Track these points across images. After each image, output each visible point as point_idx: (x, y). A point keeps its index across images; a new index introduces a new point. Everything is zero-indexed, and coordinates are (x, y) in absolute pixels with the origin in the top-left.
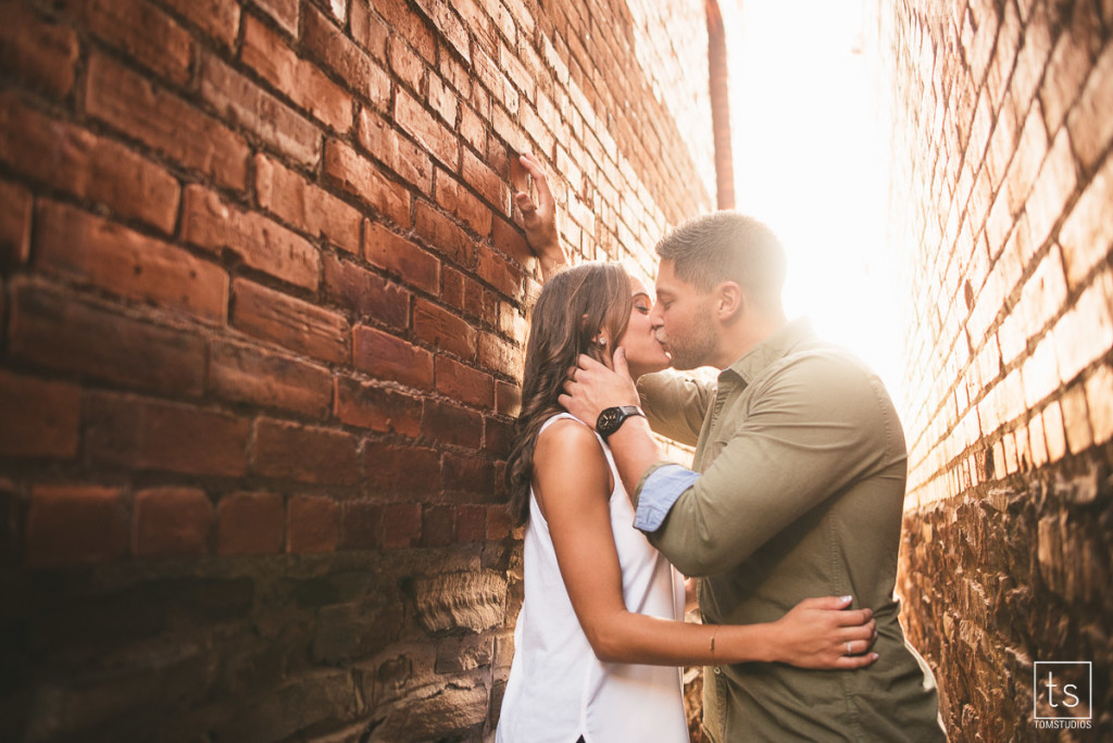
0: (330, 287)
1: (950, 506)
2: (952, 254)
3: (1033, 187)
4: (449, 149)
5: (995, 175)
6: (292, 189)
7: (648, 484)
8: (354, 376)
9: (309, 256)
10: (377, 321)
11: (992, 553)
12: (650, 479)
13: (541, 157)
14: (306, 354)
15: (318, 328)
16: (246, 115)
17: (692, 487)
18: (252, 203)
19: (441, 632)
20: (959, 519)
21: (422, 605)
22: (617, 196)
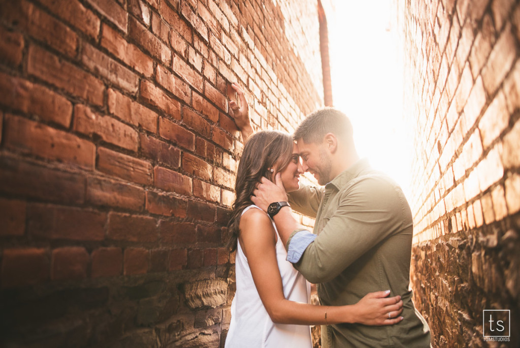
0: (143, 149)
1: (433, 243)
2: (432, 128)
3: (467, 101)
4: (198, 82)
5: (450, 94)
6: (125, 104)
7: (293, 240)
8: (155, 190)
9: (133, 135)
10: (166, 164)
11: (452, 267)
12: (293, 237)
13: (242, 84)
14: (132, 181)
15: (138, 169)
16: (103, 70)
17: (313, 241)
18: (106, 112)
19: (197, 309)
20: (437, 250)
21: (188, 296)
22: (277, 100)
